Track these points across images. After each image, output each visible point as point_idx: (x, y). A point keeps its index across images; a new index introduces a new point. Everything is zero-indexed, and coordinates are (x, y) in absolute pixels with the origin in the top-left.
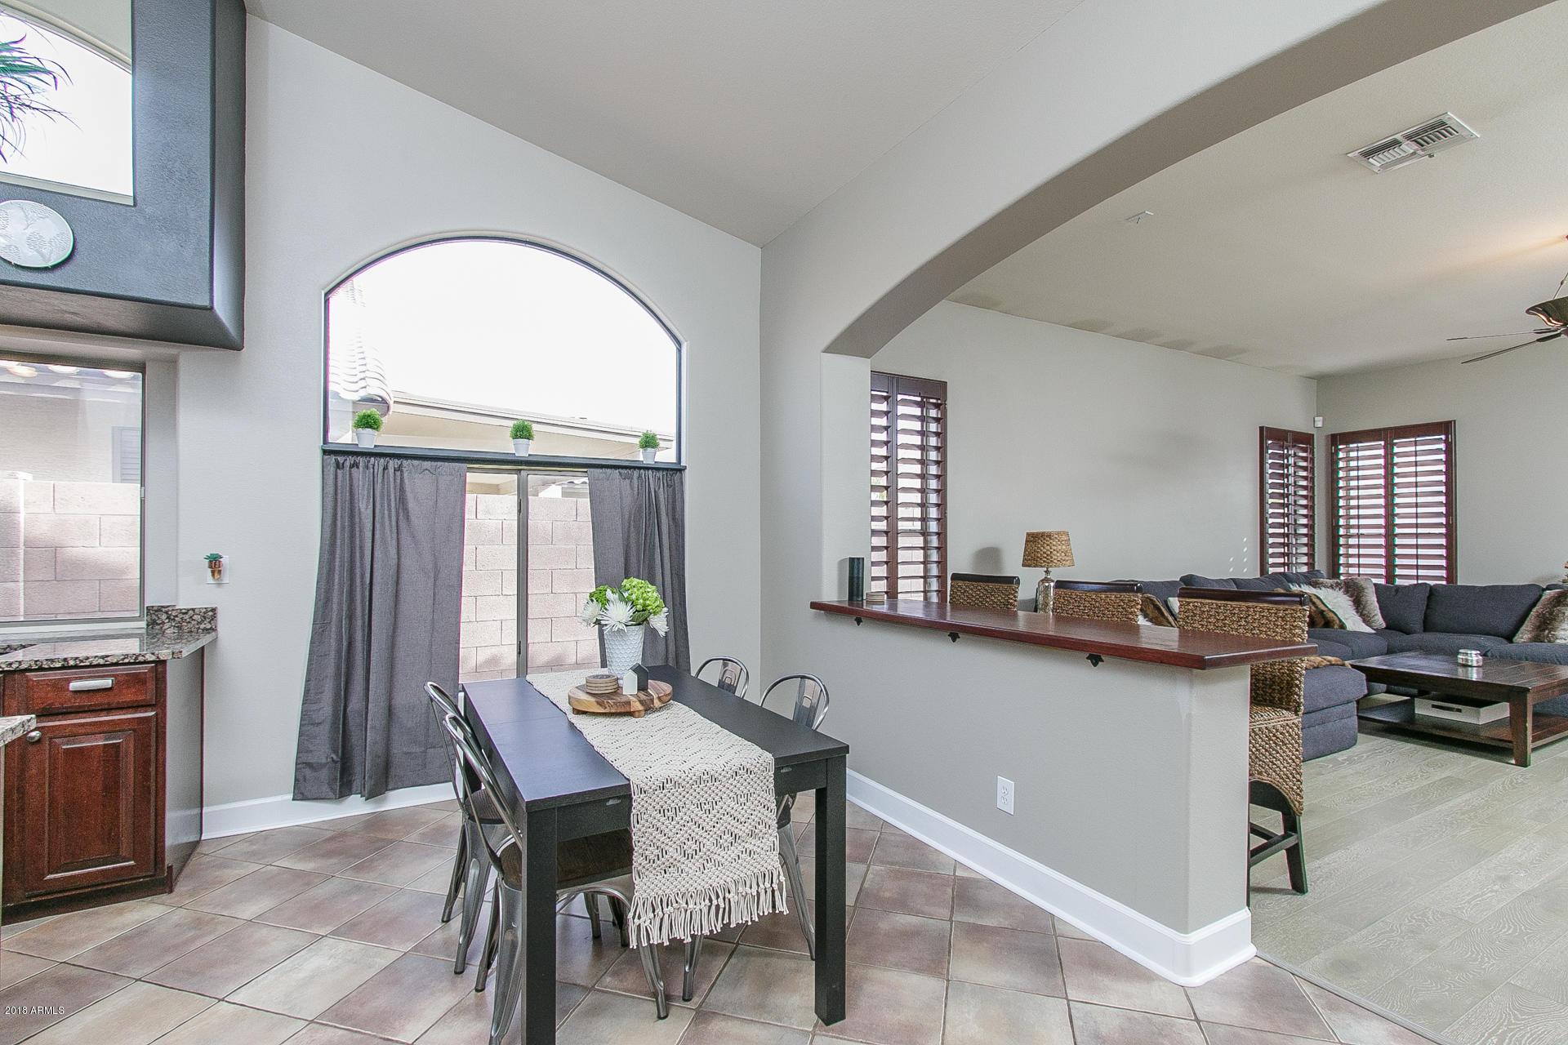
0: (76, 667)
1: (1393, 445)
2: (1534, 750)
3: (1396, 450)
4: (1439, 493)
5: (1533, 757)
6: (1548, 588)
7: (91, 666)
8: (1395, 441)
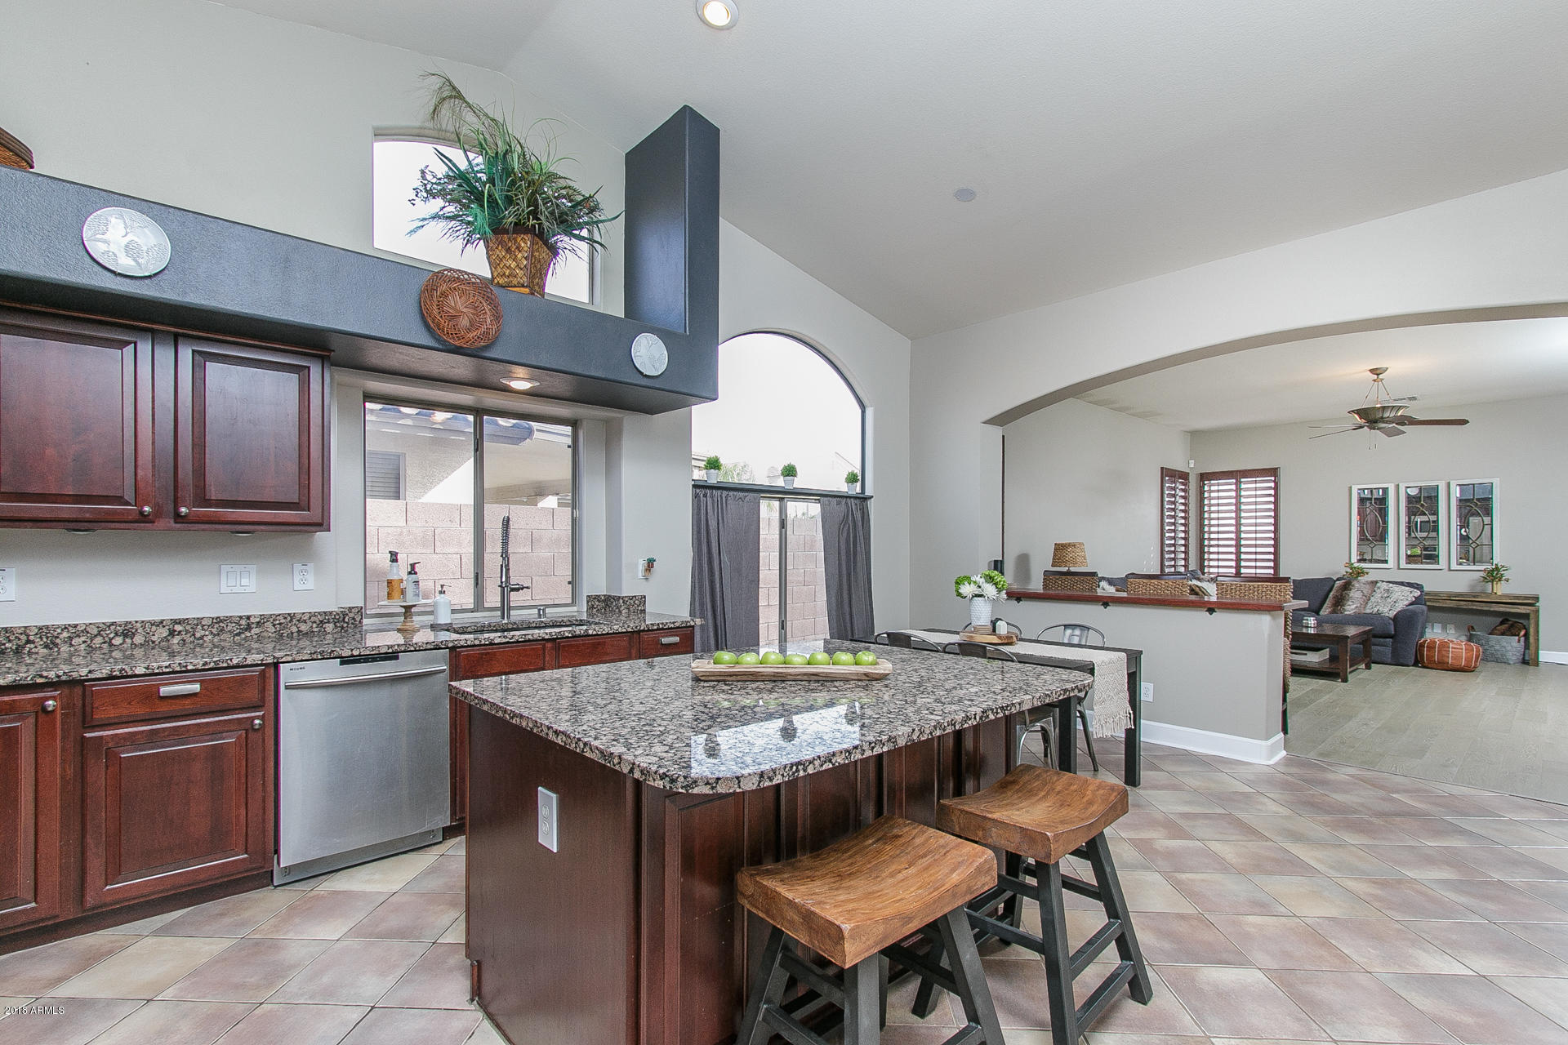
0: (663, 629)
1: (1241, 482)
2: (1351, 672)
3: (1243, 486)
4: (1269, 517)
5: (1350, 676)
6: (1338, 579)
7: (669, 629)
8: (1242, 480)
